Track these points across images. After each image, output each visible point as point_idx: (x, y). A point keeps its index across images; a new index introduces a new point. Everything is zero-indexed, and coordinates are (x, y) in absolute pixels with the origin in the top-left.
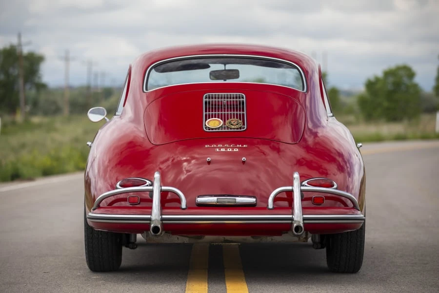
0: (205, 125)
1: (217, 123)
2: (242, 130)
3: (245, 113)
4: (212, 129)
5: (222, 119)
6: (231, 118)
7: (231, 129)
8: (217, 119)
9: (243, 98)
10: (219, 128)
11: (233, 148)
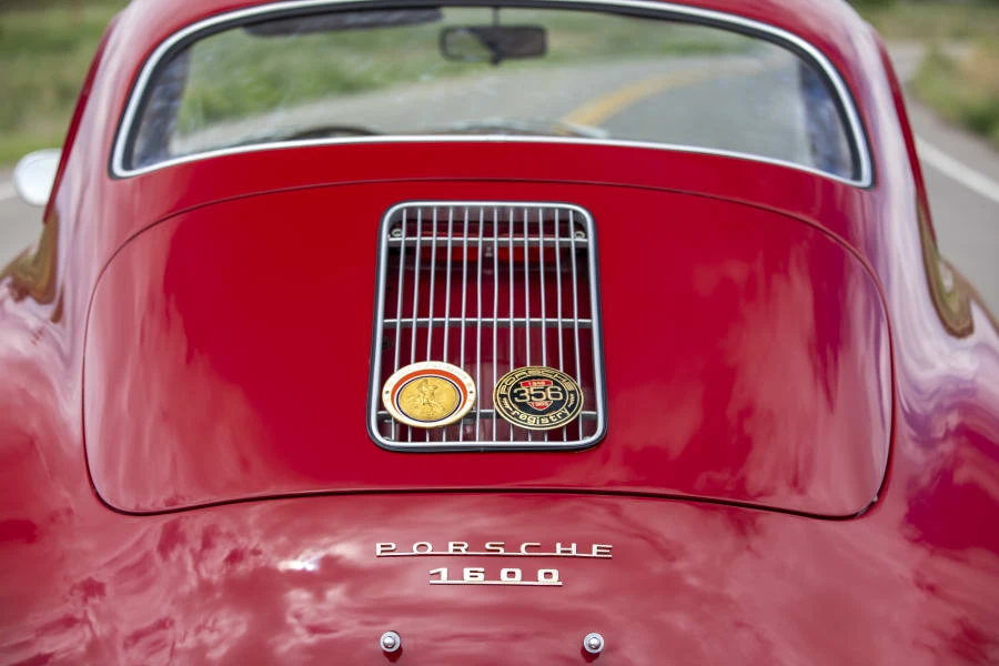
0: (381, 406)
1: (446, 393)
2: (583, 441)
3: (594, 321)
4: (419, 434)
5: (470, 367)
6: (520, 363)
7: (521, 434)
8: (444, 366)
9: (580, 227)
10: (452, 431)
11: (529, 565)
